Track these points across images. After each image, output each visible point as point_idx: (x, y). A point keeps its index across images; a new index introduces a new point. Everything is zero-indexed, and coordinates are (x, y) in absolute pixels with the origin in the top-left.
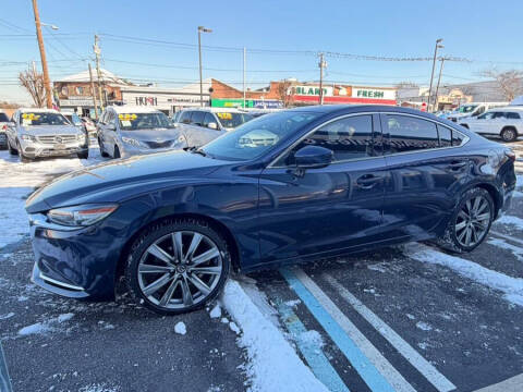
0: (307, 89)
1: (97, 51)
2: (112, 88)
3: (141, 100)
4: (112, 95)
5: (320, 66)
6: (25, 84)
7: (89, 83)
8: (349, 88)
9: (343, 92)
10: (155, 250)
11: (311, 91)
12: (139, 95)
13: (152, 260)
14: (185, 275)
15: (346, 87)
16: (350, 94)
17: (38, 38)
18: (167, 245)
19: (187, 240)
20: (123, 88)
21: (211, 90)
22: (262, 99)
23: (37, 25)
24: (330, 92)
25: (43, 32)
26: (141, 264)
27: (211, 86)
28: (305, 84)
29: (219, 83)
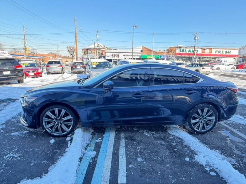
0: (187, 50)
1: (98, 36)
2: (102, 51)
3: (113, 55)
4: (102, 54)
5: (195, 39)
6: (68, 51)
7: (93, 49)
8: (211, 49)
9: (207, 51)
10: (49, 113)
11: (190, 51)
12: (112, 54)
13: (48, 117)
14: (60, 124)
15: (209, 49)
16: (211, 52)
17: (75, 33)
18: (53, 112)
19: (60, 111)
20: (106, 50)
21: (142, 51)
22: (165, 55)
23: (76, 29)
24: (200, 51)
25: (77, 31)
26: (44, 118)
27: (141, 49)
28: (186, 48)
29: (146, 48)
